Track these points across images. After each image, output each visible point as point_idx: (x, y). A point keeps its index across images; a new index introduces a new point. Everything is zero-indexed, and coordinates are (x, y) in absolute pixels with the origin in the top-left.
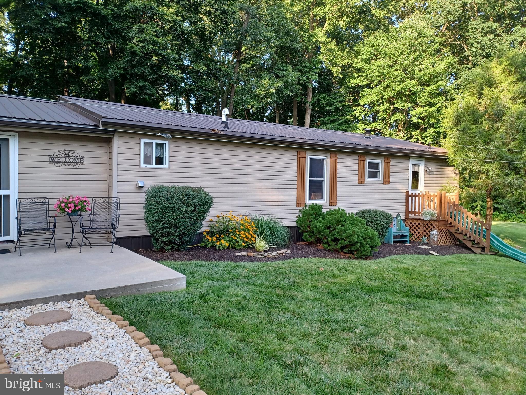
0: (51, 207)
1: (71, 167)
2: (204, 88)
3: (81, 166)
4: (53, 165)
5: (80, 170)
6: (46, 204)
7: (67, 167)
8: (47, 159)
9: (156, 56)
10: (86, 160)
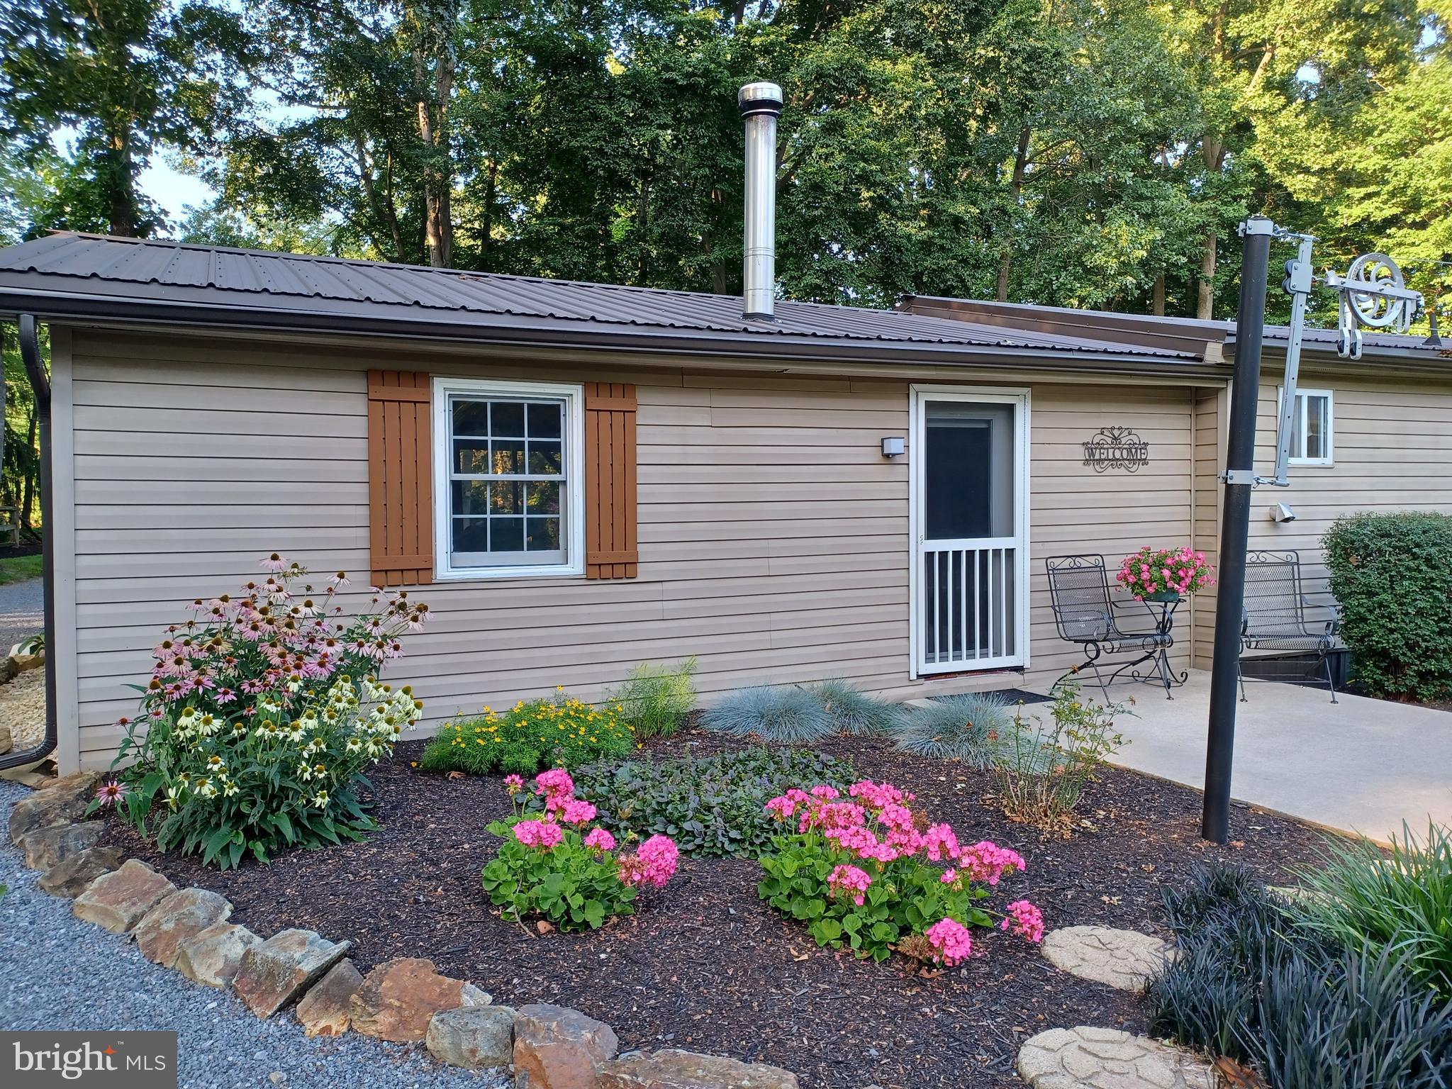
0: (1112, 577)
1: (1123, 471)
2: (972, 262)
3: (1142, 469)
4: (1090, 470)
5: (1140, 478)
6: (1102, 569)
7: (1116, 471)
8: (1081, 453)
9: (868, 190)
10: (1152, 453)
